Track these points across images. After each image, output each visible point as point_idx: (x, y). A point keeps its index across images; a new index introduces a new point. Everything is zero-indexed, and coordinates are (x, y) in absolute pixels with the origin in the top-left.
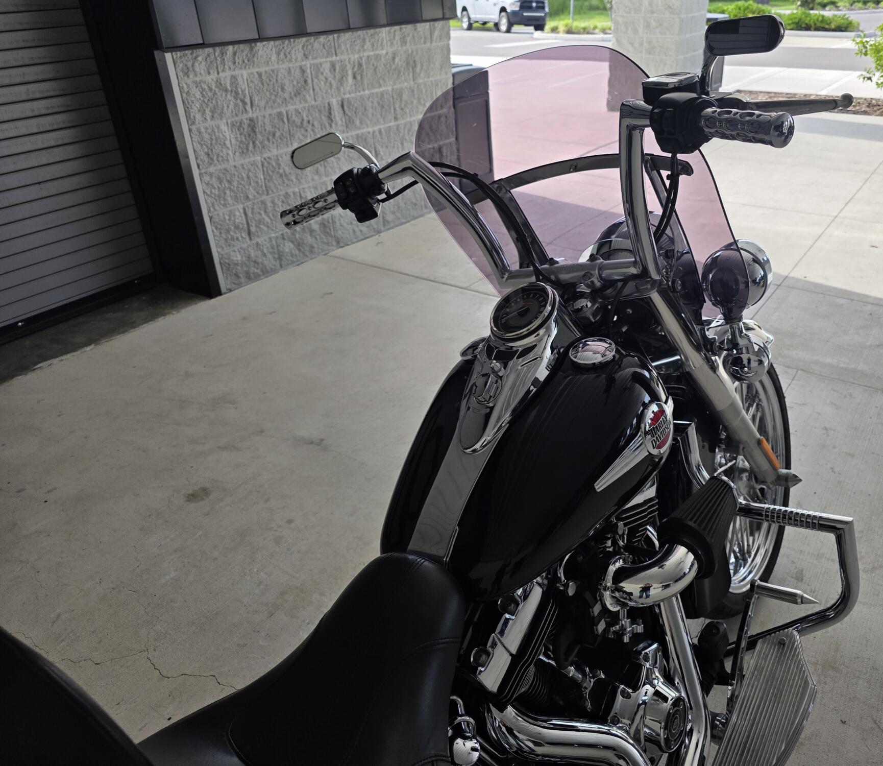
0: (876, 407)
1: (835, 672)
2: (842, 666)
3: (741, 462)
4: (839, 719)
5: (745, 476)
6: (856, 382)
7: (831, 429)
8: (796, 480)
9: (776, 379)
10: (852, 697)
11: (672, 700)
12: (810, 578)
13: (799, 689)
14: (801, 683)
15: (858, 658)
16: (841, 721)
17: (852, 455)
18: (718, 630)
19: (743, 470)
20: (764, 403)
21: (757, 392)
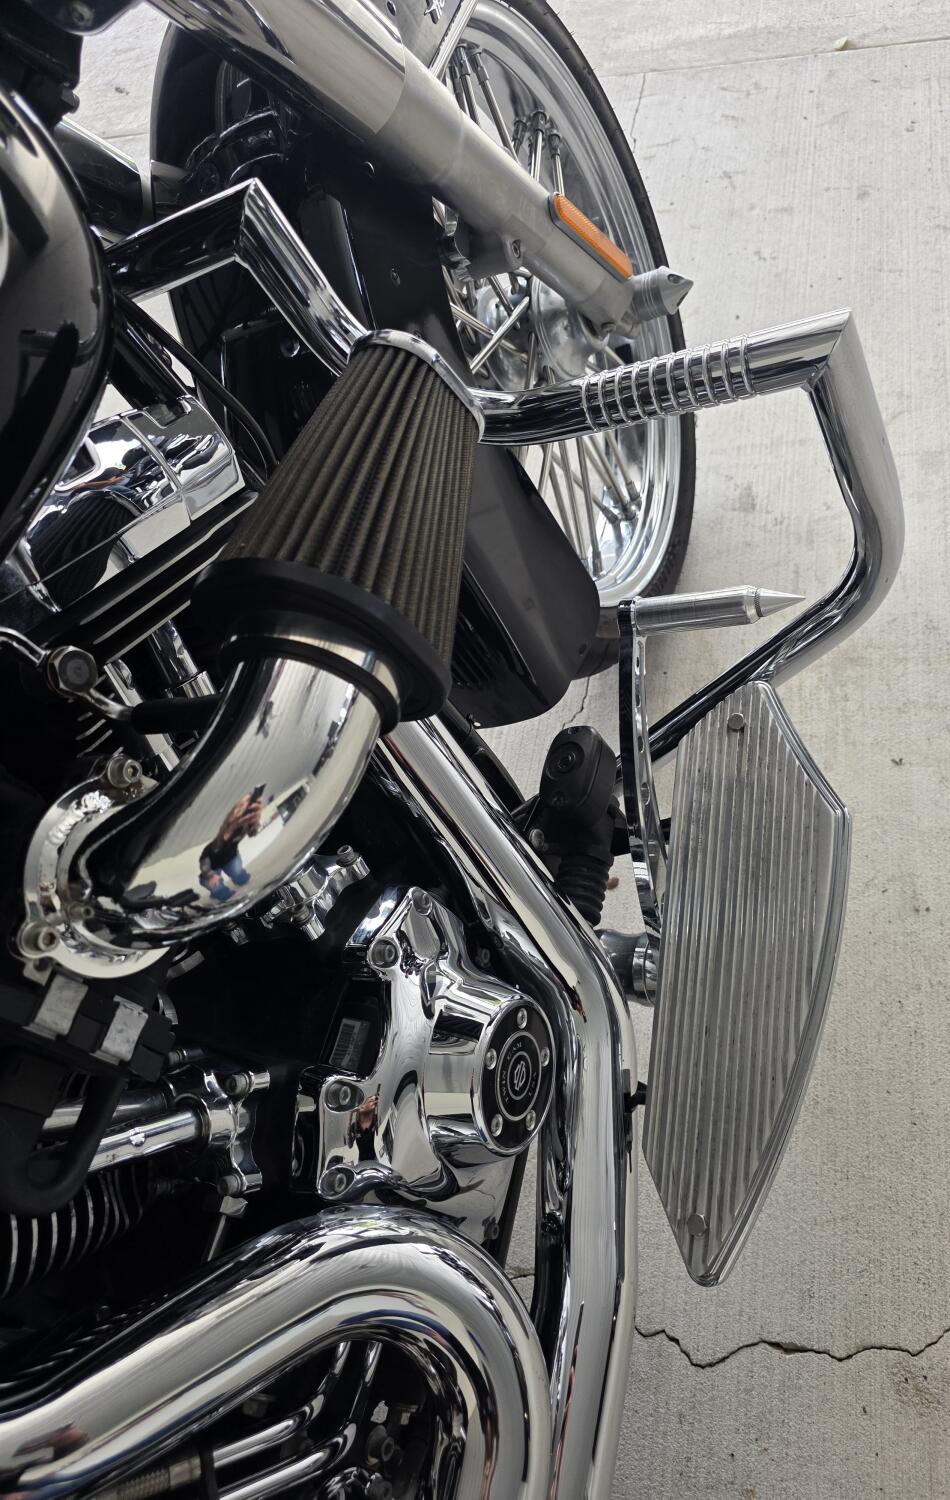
0: (811, 92)
1: (858, 668)
2: (870, 650)
3: (542, 296)
4: (888, 761)
5: (560, 330)
6: (760, 55)
7: (737, 173)
8: (678, 284)
9: (569, 44)
10: (901, 705)
11: (490, 1024)
12: (768, 496)
13: (807, 835)
14: (808, 815)
15: (894, 620)
16: (894, 761)
17: (788, 210)
18: (580, 751)
19: (554, 315)
20: (564, 129)
21: (536, 104)
